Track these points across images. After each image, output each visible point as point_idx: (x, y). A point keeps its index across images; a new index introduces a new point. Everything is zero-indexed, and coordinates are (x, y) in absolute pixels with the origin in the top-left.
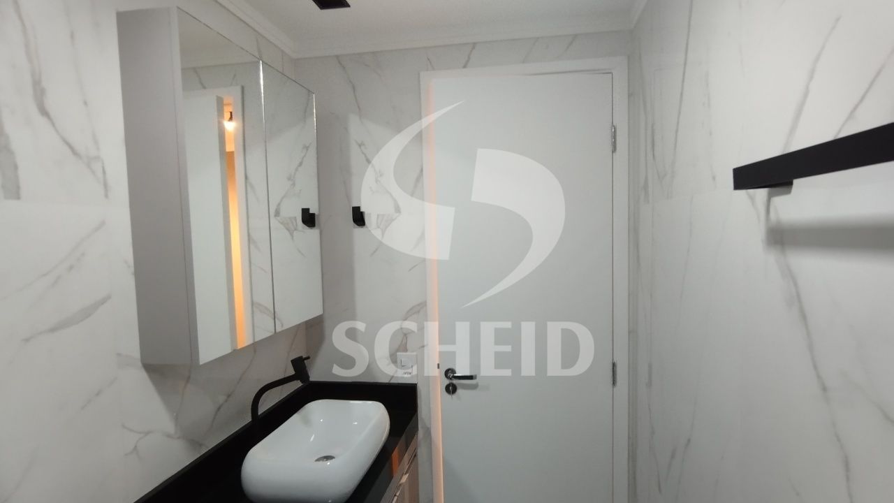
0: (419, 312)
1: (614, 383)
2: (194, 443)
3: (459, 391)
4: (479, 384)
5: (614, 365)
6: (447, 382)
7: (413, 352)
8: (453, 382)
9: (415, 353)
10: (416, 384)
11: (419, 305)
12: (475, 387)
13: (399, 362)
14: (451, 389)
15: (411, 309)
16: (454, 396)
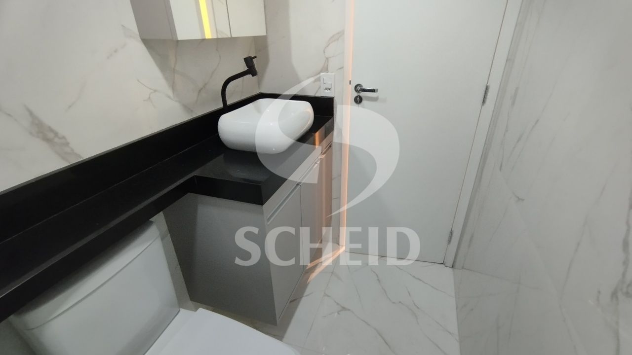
0: (338, 39)
1: (484, 102)
2: (187, 108)
3: (364, 102)
4: (379, 97)
5: (487, 88)
6: (356, 94)
7: (332, 72)
8: (360, 95)
9: (333, 74)
10: (334, 97)
11: (338, 33)
12: (375, 99)
13: (322, 80)
14: (358, 100)
15: (332, 37)
16: (360, 105)
